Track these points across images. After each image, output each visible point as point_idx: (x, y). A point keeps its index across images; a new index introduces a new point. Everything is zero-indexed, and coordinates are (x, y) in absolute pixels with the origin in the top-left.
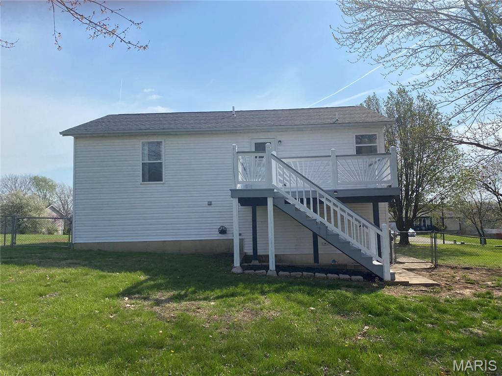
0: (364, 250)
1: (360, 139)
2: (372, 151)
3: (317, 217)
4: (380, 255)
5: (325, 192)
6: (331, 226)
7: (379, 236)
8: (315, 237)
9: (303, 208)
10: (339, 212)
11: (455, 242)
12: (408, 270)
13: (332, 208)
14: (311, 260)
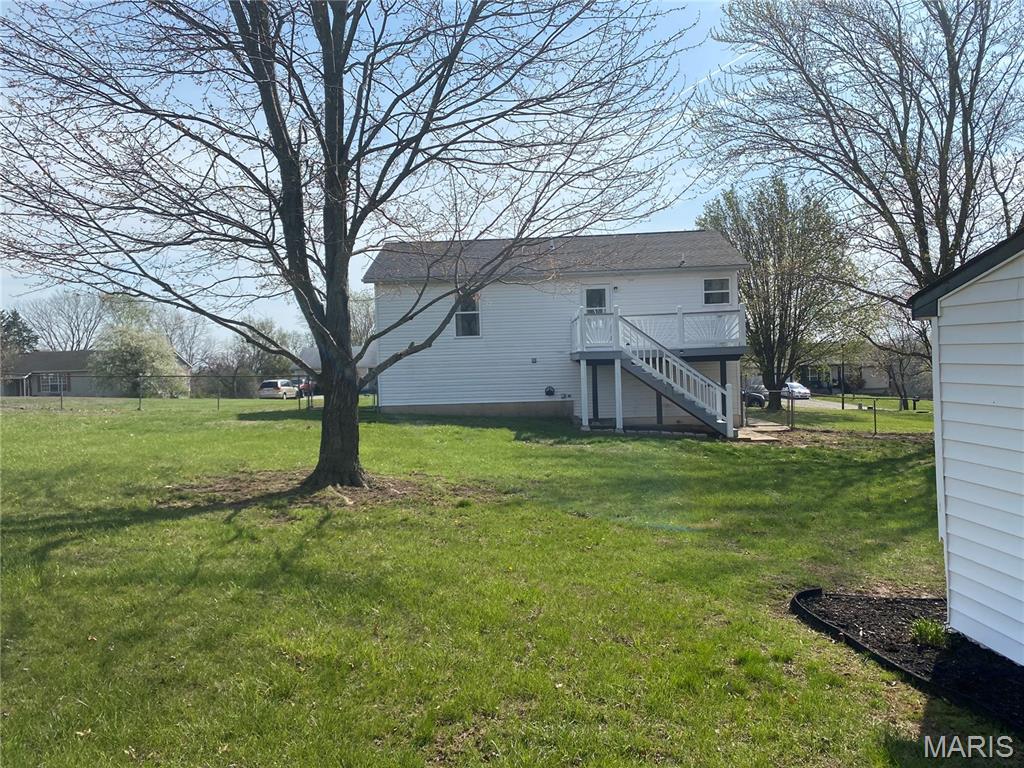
0: (709, 410)
1: (708, 284)
2: (724, 298)
3: (663, 377)
4: (724, 413)
5: (670, 351)
6: (677, 387)
7: (724, 396)
8: (659, 396)
9: (648, 368)
10: (685, 372)
11: (860, 406)
12: (758, 432)
13: (678, 367)
14: (655, 422)
